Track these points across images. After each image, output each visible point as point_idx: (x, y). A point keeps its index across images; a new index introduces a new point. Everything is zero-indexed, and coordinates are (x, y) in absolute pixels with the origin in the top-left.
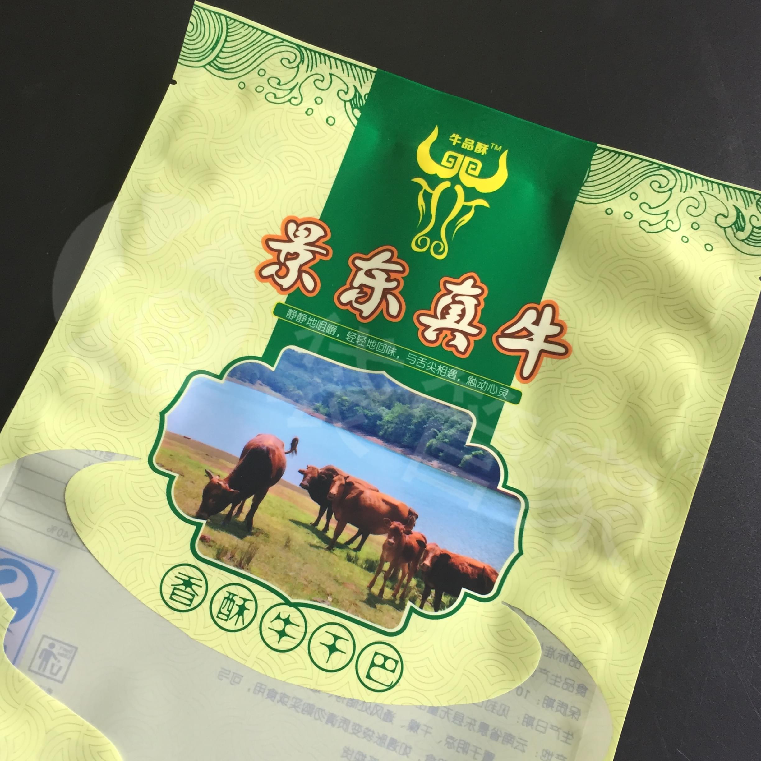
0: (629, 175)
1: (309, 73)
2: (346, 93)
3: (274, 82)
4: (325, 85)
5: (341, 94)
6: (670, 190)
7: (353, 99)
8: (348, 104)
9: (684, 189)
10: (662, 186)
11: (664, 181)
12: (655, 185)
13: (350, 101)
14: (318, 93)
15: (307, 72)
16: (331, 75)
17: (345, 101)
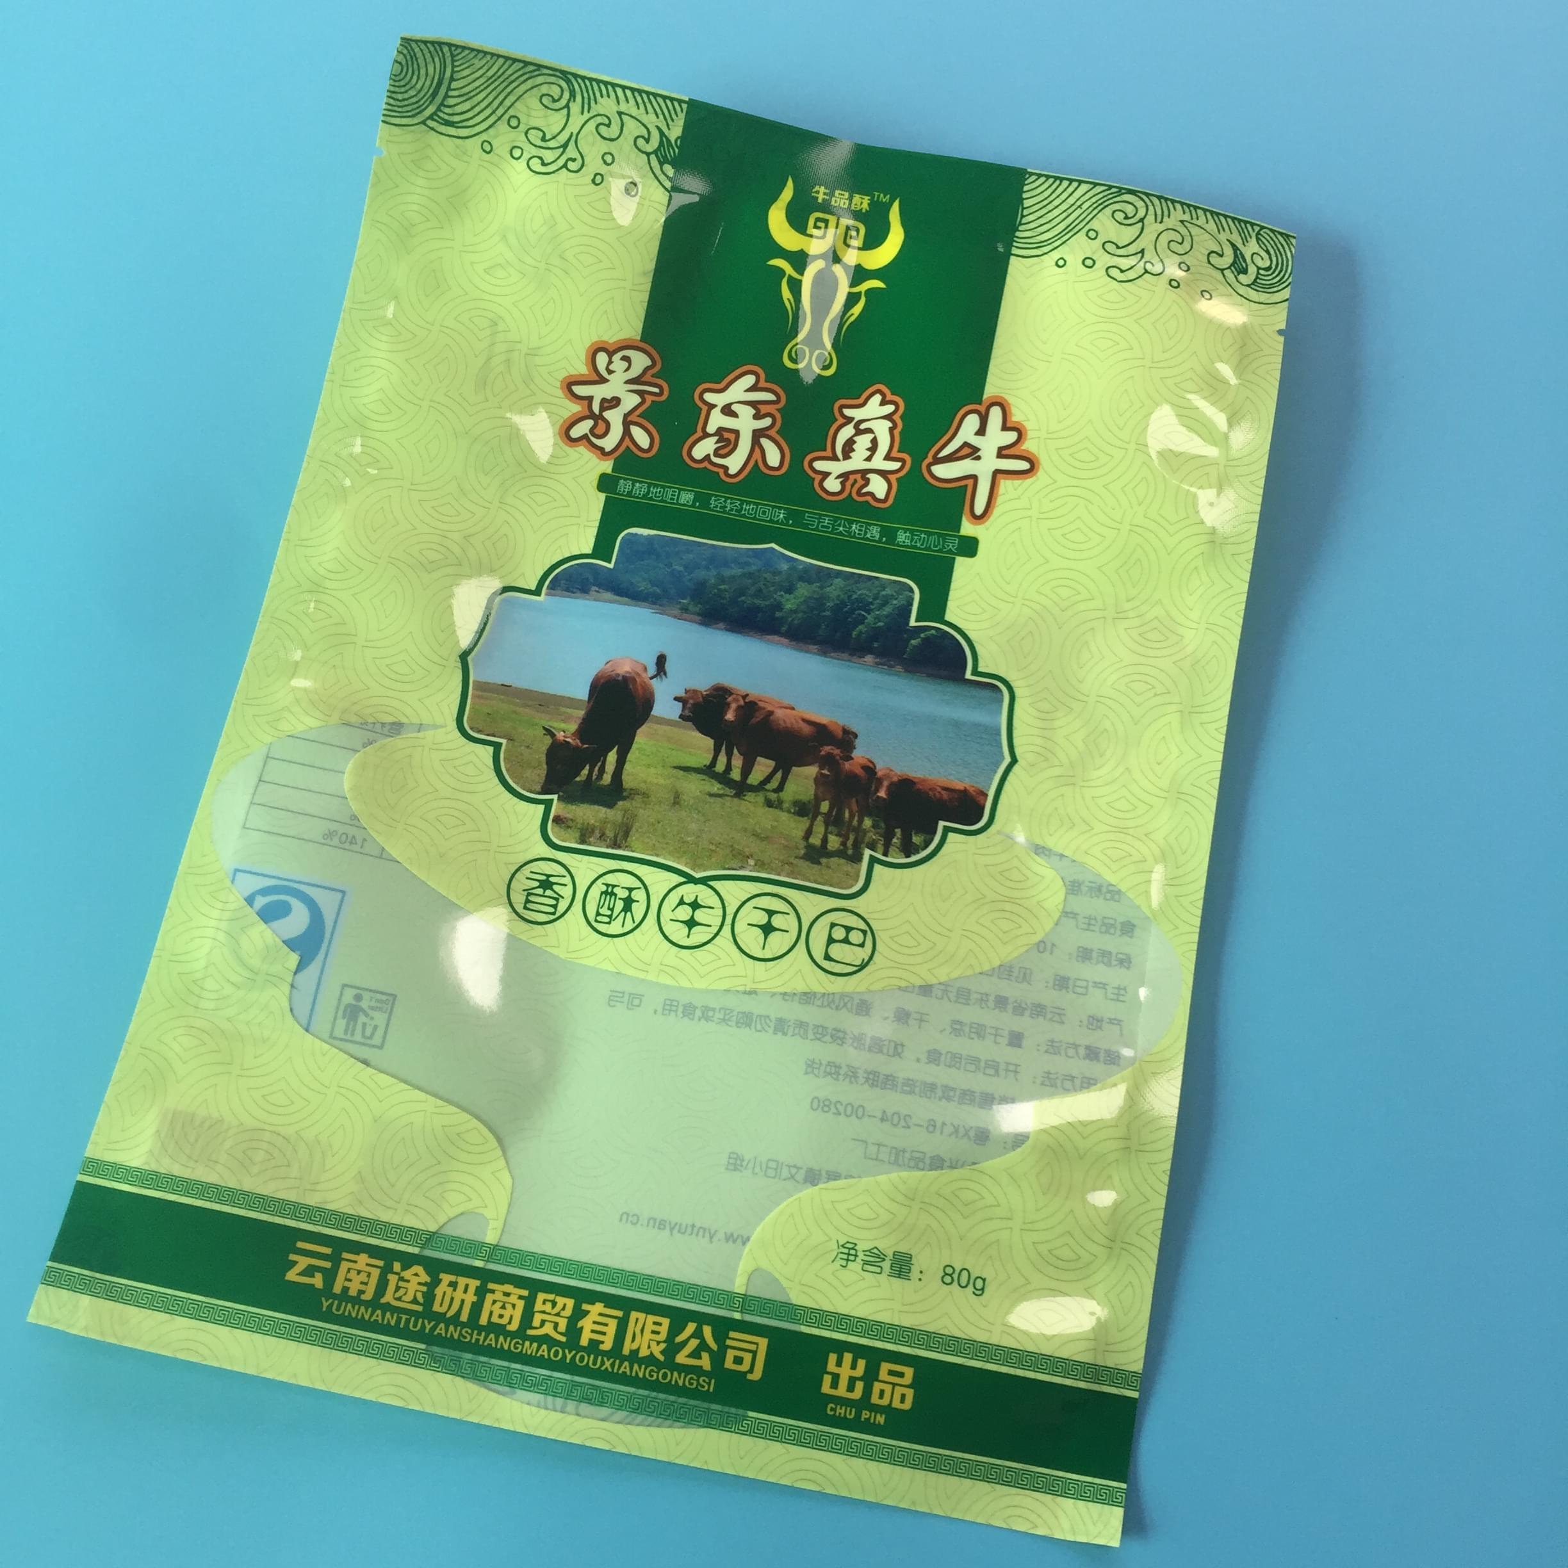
0: (1080, 207)
1: (586, 116)
2: (647, 141)
3: (535, 136)
4: (614, 131)
5: (641, 142)
6: (1142, 220)
7: (659, 148)
8: (653, 159)
9: (1159, 219)
10: (1130, 216)
11: (1130, 210)
12: (1120, 216)
13: (655, 152)
14: (605, 146)
15: (582, 113)
16: (620, 114)
17: (648, 154)
